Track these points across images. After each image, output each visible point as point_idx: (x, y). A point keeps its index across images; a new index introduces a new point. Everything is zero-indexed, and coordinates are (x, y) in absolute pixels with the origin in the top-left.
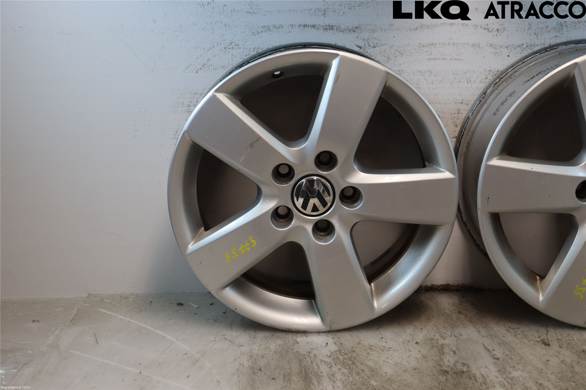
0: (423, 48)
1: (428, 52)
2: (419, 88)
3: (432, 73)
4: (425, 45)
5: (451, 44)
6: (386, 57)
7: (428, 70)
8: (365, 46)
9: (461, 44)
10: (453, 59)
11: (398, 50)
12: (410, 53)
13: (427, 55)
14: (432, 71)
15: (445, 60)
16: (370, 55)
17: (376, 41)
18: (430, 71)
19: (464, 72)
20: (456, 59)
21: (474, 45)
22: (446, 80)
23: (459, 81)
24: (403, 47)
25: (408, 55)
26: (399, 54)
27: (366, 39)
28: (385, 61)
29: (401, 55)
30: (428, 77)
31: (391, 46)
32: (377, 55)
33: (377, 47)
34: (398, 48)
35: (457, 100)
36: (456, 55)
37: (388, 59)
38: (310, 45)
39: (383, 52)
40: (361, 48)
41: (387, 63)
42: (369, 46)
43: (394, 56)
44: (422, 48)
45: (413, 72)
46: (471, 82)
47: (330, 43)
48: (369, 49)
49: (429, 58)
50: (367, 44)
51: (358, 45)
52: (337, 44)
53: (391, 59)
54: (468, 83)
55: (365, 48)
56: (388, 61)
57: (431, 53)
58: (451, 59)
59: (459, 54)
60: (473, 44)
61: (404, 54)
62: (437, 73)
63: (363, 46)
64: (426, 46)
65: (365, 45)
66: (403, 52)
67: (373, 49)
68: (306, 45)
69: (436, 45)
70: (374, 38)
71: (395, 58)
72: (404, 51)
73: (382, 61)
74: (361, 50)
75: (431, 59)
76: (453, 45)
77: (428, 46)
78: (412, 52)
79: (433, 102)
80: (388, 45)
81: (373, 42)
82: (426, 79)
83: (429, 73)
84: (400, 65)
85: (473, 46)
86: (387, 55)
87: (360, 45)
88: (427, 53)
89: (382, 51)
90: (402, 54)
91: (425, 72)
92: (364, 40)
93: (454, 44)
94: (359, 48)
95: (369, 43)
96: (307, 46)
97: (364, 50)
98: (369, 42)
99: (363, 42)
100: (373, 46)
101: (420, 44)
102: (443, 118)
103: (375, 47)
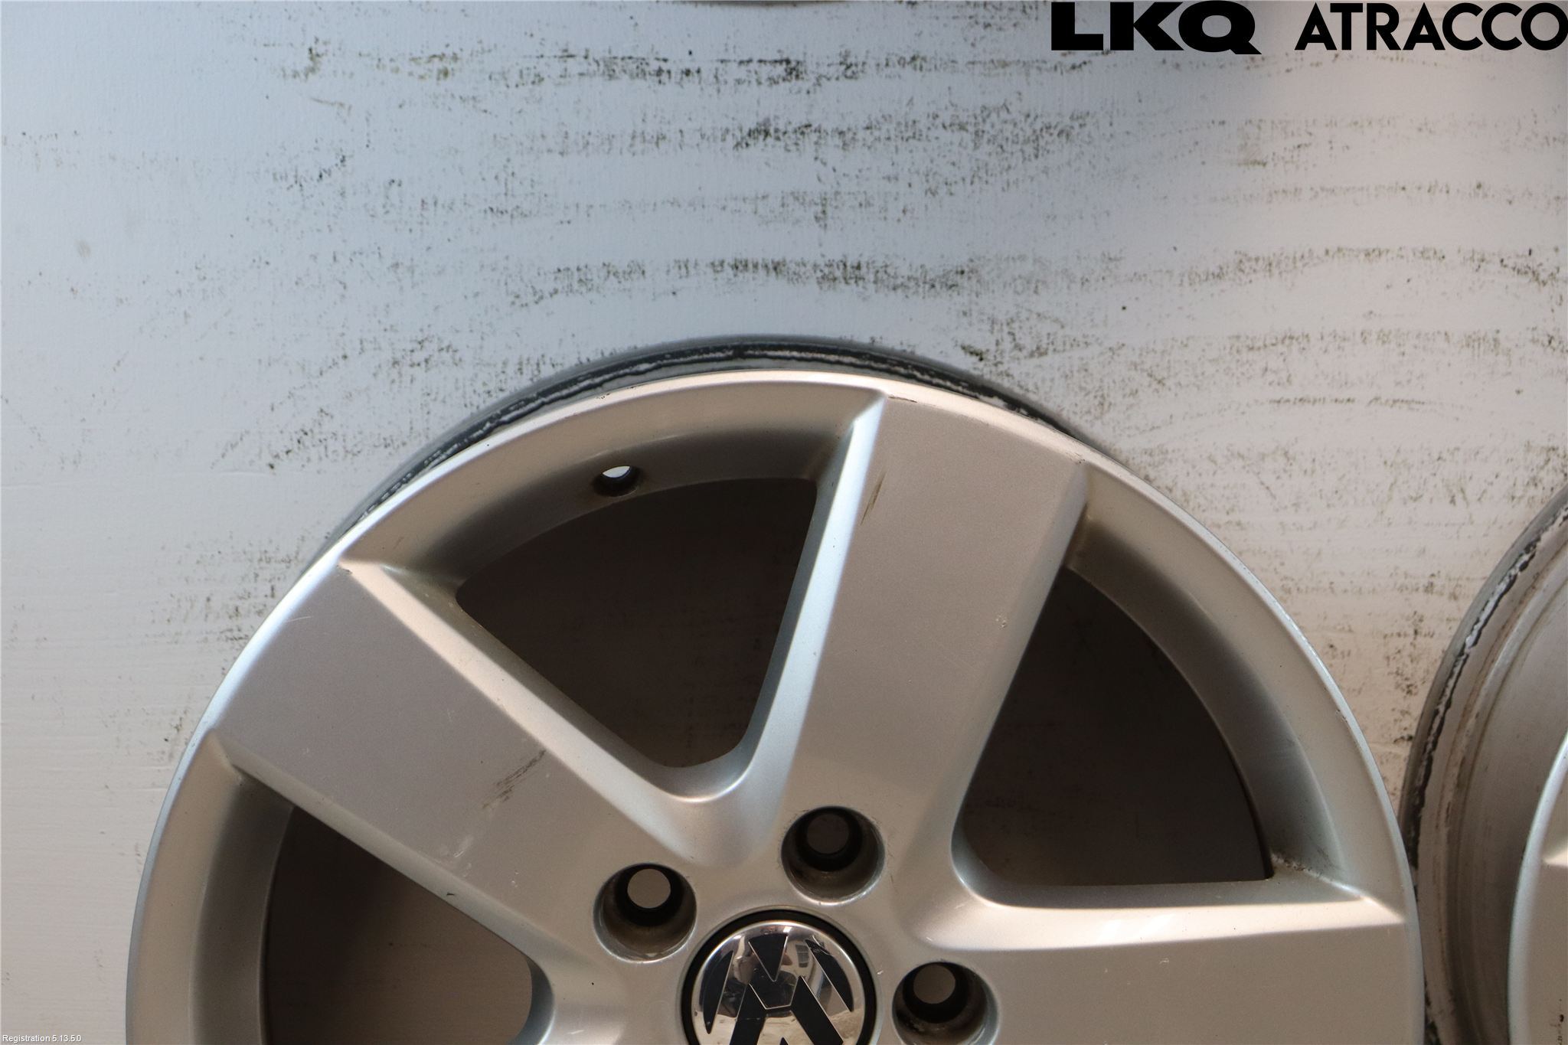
0: (1251, 356)
1: (1275, 372)
2: (1239, 524)
3: (1294, 459)
4: (1260, 344)
5: (1374, 336)
6: (1091, 396)
7: (1277, 448)
8: (1001, 347)
9: (1418, 336)
10: (1383, 401)
11: (1143, 362)
12: (1196, 377)
13: (1270, 384)
14: (1291, 453)
15: (1350, 405)
16: (1021, 387)
17: (1046, 328)
18: (1286, 454)
19: (1436, 456)
20: (1395, 402)
21: (1472, 341)
22: (1356, 489)
23: (1414, 495)
24: (1163, 352)
25: (1188, 386)
26: (1146, 380)
27: (1002, 317)
28: (1089, 412)
29: (1155, 385)
30: (1278, 478)
31: (1110, 349)
32: (1051, 387)
33: (1050, 352)
34: (1141, 355)
35: (1406, 575)
36: (1398, 384)
37: (1102, 404)
38: (763, 347)
39: (1078, 371)
40: (981, 359)
41: (1096, 418)
42: (1019, 348)
43: (1128, 391)
44: (1246, 355)
45: (1212, 459)
46: (1465, 498)
47: (849, 338)
48: (1018, 359)
49: (1278, 398)
50: (1008, 339)
51: (967, 343)
52: (878, 340)
53: (1113, 402)
54: (1453, 501)
55: (999, 359)
56: (1102, 413)
57: (1284, 375)
58: (1377, 399)
59: (1409, 381)
60: (1470, 337)
61: (1169, 383)
62: (1314, 460)
63: (993, 348)
64: (1265, 346)
65: (997, 343)
66: (1165, 374)
67: (1036, 361)
68: (747, 347)
69: (1308, 341)
70: (1039, 315)
71: (1131, 400)
72: (1169, 368)
73: (1075, 413)
74: (981, 365)
75: (1288, 401)
76: (1384, 342)
77: (1273, 345)
78: (1203, 374)
79: (1302, 587)
80: (1100, 344)
81: (1034, 330)
82: (1268, 488)
83: (1282, 460)
84: (1153, 428)
85: (1468, 345)
86: (1097, 385)
87: (979, 346)
88: (1270, 377)
89: (1075, 369)
90: (1160, 382)
91: (1263, 457)
92: (993, 322)
93: (1384, 338)
94: (975, 359)
95: (1017, 337)
96: (750, 352)
97: (996, 365)
98: (1016, 332)
99: (992, 333)
100: (1034, 349)
101: (1238, 337)
102: (1349, 654)
103: (1041, 355)
